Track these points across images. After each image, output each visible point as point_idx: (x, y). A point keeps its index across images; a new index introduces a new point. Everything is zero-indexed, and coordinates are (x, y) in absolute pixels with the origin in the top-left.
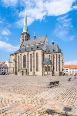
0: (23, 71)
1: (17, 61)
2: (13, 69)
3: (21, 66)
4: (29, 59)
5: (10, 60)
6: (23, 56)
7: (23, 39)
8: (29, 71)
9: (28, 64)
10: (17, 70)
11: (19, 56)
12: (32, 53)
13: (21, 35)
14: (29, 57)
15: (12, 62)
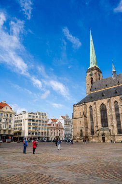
0: (103, 134)
1: (88, 115)
2: (81, 130)
3: (97, 124)
4: (113, 110)
5: (75, 115)
6: (100, 105)
7: (92, 78)
8: (116, 133)
9: (112, 119)
10: (89, 131)
11: (91, 106)
12: (118, 100)
13: (87, 72)
14: (113, 107)
15: (77, 117)
